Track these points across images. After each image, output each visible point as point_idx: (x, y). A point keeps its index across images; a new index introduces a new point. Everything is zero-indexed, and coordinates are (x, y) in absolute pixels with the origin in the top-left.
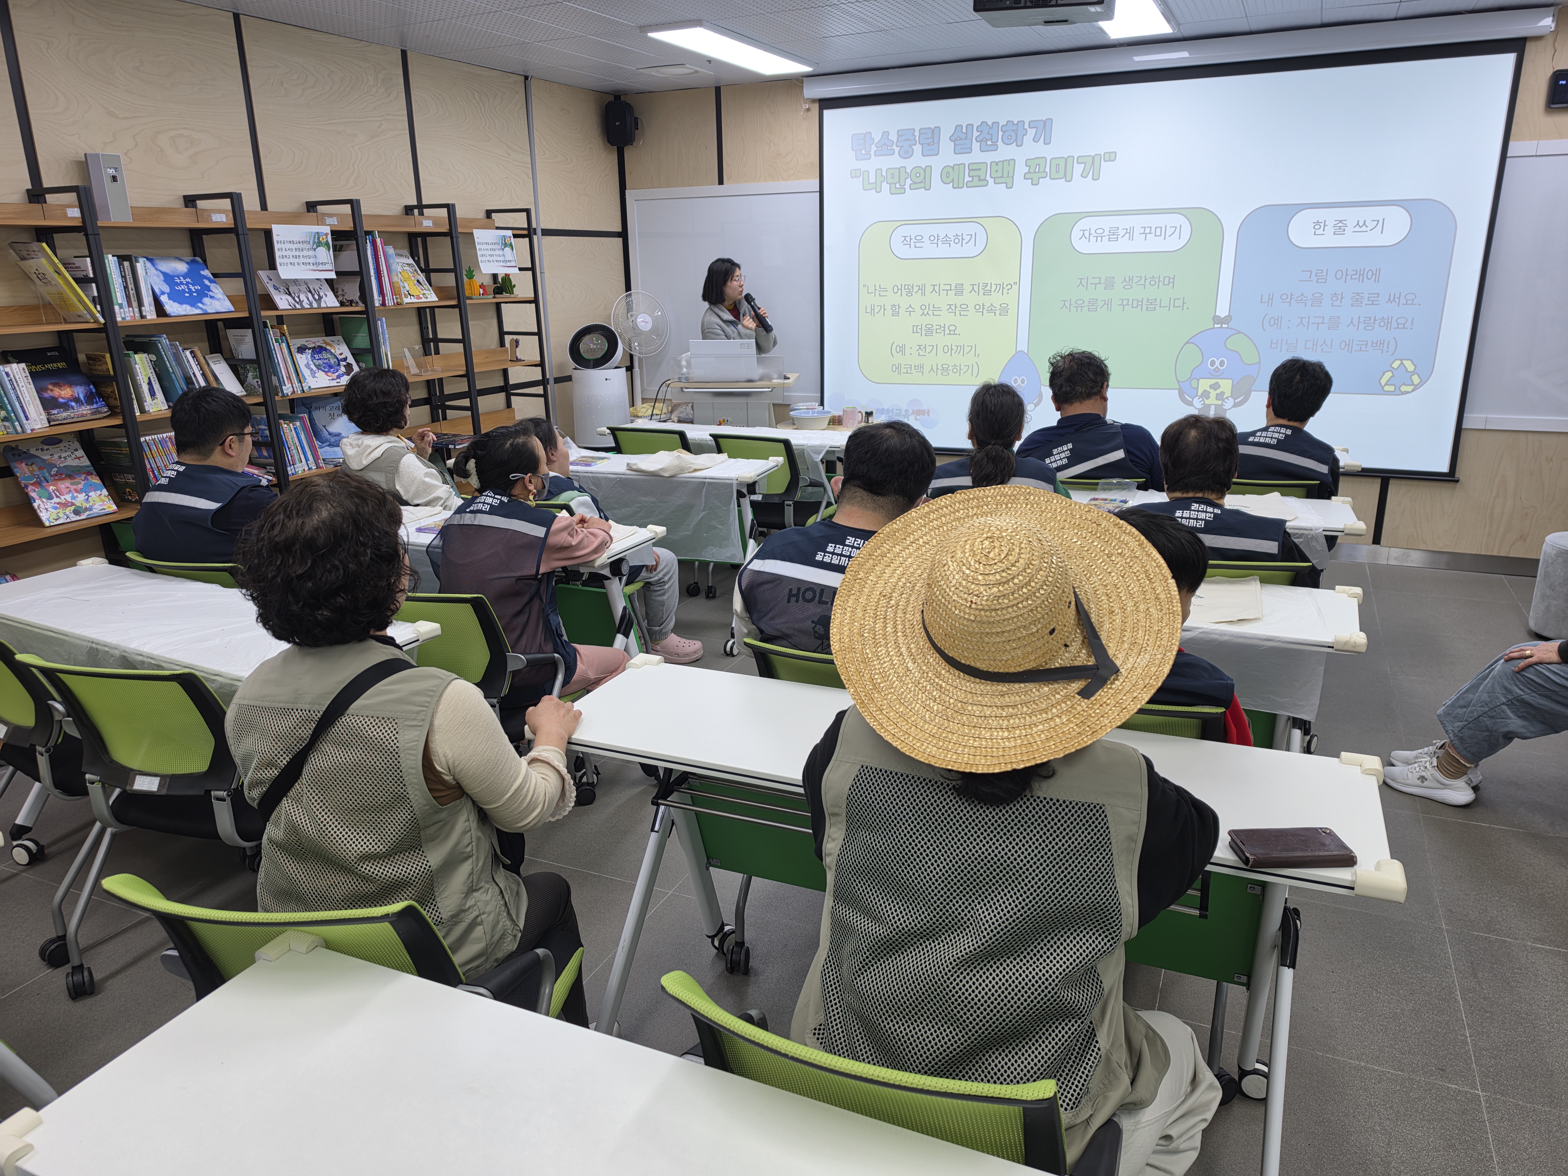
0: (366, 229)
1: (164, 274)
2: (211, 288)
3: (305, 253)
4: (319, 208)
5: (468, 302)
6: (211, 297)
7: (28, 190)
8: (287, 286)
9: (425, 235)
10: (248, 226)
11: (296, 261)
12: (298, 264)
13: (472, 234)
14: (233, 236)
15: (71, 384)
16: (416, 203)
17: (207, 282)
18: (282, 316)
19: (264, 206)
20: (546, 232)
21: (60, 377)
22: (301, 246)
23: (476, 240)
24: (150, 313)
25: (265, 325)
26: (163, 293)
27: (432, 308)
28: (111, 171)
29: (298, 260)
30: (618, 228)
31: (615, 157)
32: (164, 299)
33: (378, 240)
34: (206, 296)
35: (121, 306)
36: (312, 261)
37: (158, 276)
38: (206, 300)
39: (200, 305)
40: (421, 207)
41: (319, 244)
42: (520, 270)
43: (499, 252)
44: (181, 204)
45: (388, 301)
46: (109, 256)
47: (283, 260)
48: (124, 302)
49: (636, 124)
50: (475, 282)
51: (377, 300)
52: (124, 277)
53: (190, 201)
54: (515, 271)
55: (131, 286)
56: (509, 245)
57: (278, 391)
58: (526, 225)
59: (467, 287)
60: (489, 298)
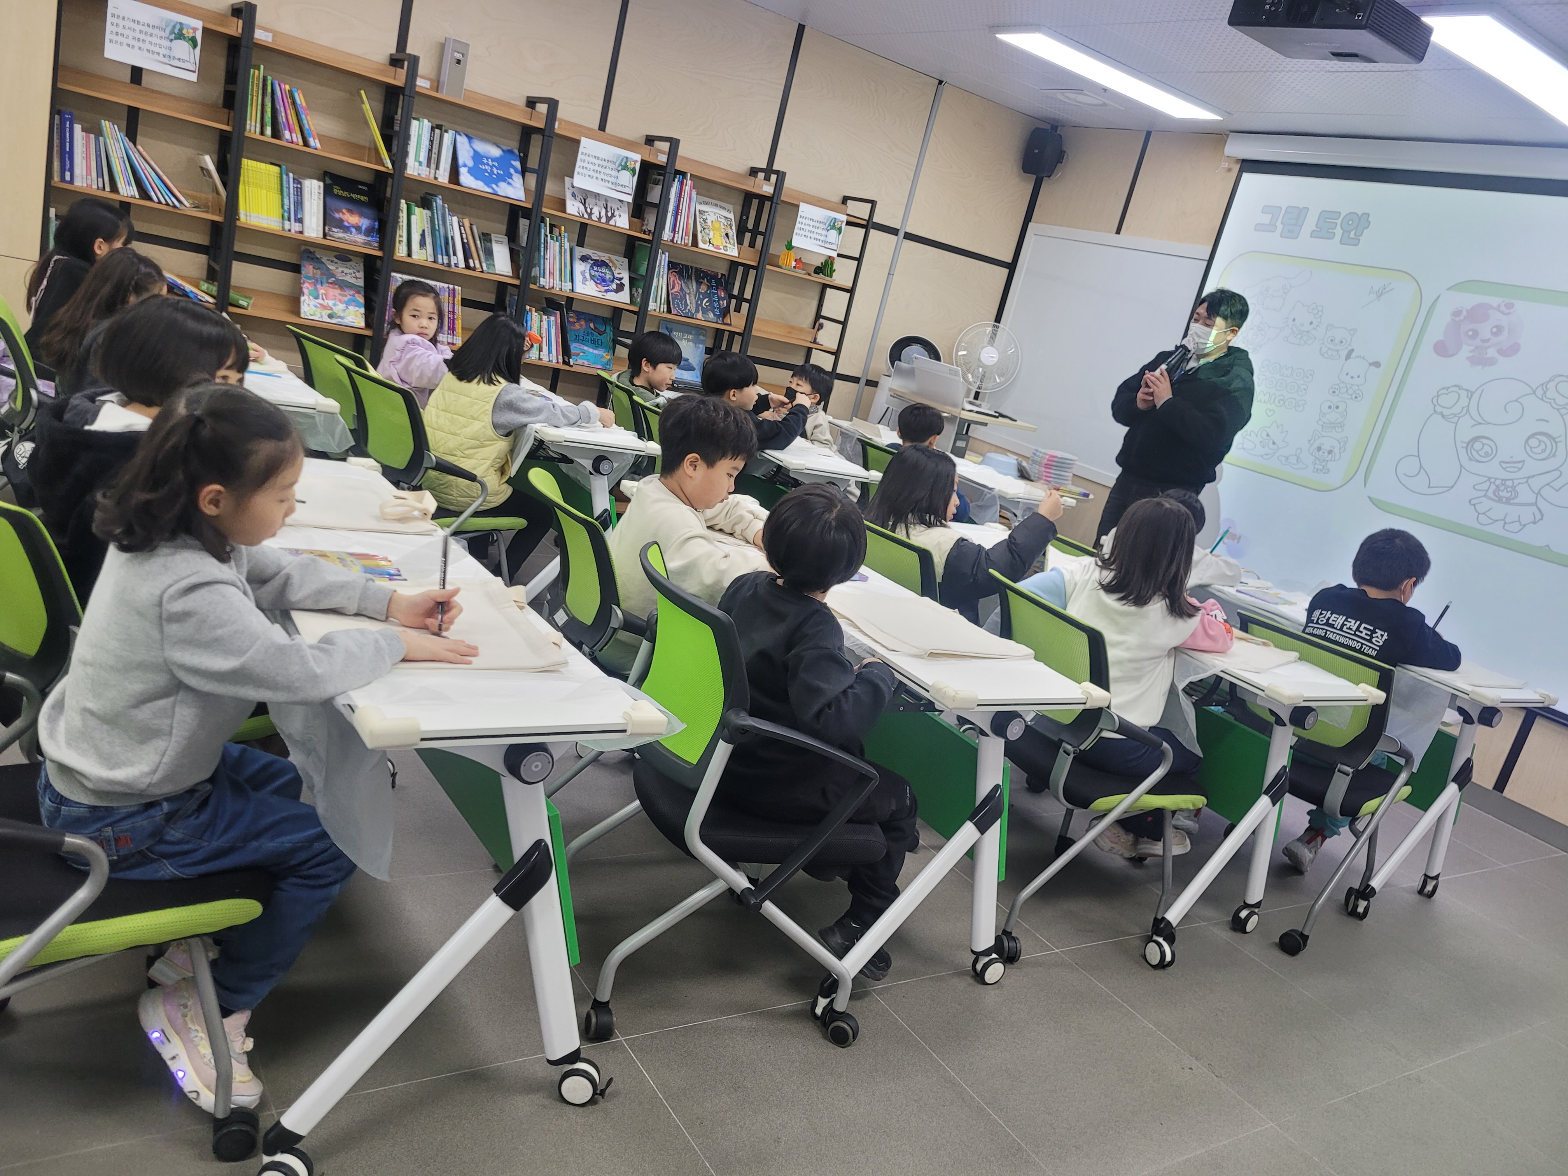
0: (677, 168)
1: (476, 152)
2: (513, 177)
3: (608, 171)
5: (768, 267)
6: (509, 183)
7: (391, 55)
8: (585, 196)
9: (762, 198)
10: (556, 131)
11: (595, 175)
12: (597, 178)
13: (798, 206)
14: (540, 136)
15: (361, 215)
16: (764, 167)
17: (512, 171)
18: (586, 225)
19: (602, 127)
20: (909, 236)
22: (605, 164)
23: (800, 213)
24: (443, 178)
25: (543, 220)
26: (465, 166)
28: (458, 56)
29: (598, 175)
30: (1009, 259)
31: (1030, 188)
32: (463, 171)
33: (689, 182)
34: (505, 181)
35: (420, 163)
36: (612, 180)
37: (468, 152)
38: (502, 185)
39: (494, 186)
40: (768, 171)
41: (625, 168)
42: (839, 255)
43: (824, 232)
44: (522, 102)
45: (678, 238)
46: (426, 121)
47: (581, 170)
48: (425, 163)
49: (1059, 157)
50: (793, 255)
51: (667, 235)
52: (432, 141)
53: (531, 103)
54: (834, 254)
55: (435, 150)
56: (840, 230)
57: (535, 281)
58: (867, 218)
59: (782, 256)
60: (801, 273)
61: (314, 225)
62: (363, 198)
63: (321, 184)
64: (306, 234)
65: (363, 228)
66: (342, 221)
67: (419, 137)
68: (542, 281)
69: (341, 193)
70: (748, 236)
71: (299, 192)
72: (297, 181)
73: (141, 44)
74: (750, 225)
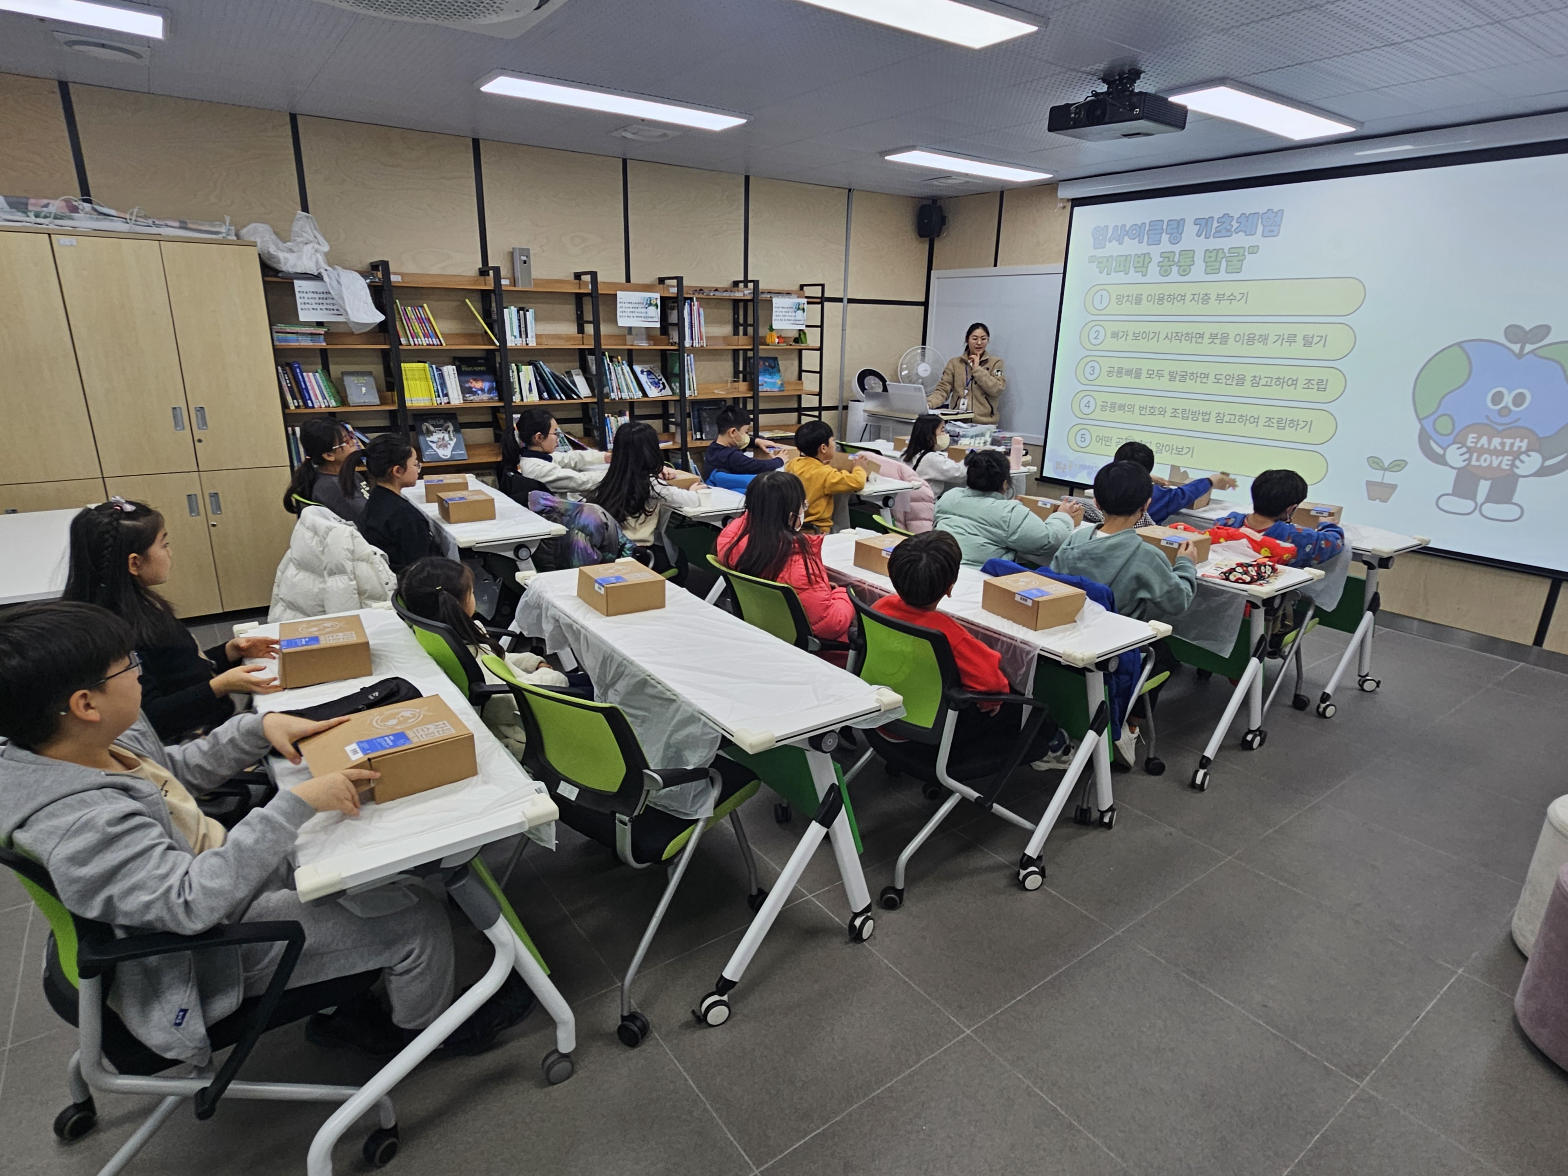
0: (685, 296)
3: (639, 310)
4: (667, 282)
5: (760, 347)
7: (480, 270)
9: (745, 301)
10: (600, 292)
11: (632, 315)
12: (633, 317)
13: (771, 300)
14: (590, 298)
15: (483, 381)
16: (742, 279)
18: (631, 350)
19: (628, 279)
20: (850, 301)
21: (478, 375)
22: (637, 306)
23: (774, 305)
24: (532, 342)
25: (604, 355)
27: (745, 351)
28: (524, 258)
30: (923, 300)
31: (927, 247)
33: (696, 303)
35: (515, 337)
36: (643, 315)
40: (746, 281)
41: (650, 305)
42: (807, 326)
43: (793, 314)
44: (572, 278)
45: (696, 344)
46: (512, 307)
47: (622, 314)
48: (518, 335)
49: (943, 221)
50: (774, 334)
51: (688, 343)
52: (519, 320)
53: (578, 276)
54: (803, 327)
55: (523, 325)
56: (803, 310)
57: (608, 396)
58: (820, 295)
59: (768, 337)
60: (784, 346)
61: (456, 396)
62: (482, 368)
63: (454, 367)
64: (452, 403)
65: (486, 390)
66: (471, 388)
67: (511, 319)
68: (613, 396)
69: (467, 369)
70: (741, 328)
71: (442, 376)
72: (438, 369)
73: (321, 306)
74: (741, 321)
